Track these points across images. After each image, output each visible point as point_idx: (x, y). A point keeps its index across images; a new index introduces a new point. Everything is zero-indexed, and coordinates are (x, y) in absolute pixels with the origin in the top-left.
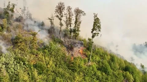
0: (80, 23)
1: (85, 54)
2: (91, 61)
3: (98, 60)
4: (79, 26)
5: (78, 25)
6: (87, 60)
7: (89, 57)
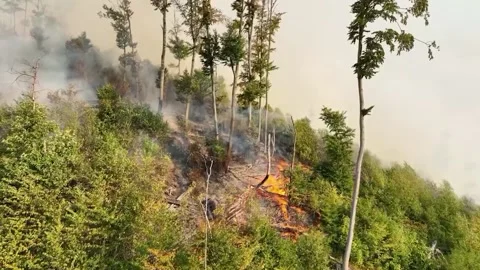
0: (274, 23)
1: (306, 206)
2: (353, 260)
3: (405, 252)
4: (266, 42)
5: (262, 37)
6: (320, 249)
7: (340, 223)
